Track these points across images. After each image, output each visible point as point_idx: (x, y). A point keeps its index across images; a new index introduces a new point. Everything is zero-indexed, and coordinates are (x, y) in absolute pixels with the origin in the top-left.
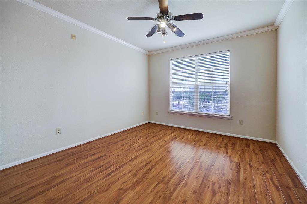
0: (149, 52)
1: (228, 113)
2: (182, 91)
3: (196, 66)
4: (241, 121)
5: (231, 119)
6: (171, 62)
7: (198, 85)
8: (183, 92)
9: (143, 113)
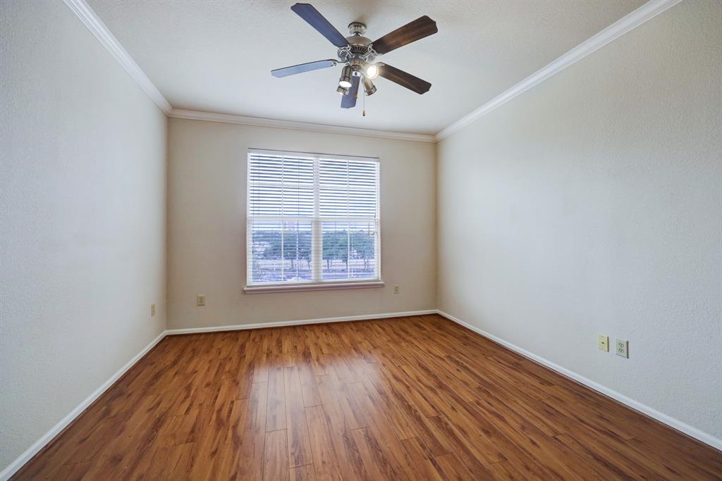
0: (175, 107)
1: (376, 275)
2: (281, 229)
3: (315, 177)
4: (397, 288)
5: (382, 286)
6: (250, 155)
7: (320, 220)
8: (282, 233)
9: (153, 307)
